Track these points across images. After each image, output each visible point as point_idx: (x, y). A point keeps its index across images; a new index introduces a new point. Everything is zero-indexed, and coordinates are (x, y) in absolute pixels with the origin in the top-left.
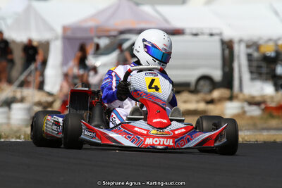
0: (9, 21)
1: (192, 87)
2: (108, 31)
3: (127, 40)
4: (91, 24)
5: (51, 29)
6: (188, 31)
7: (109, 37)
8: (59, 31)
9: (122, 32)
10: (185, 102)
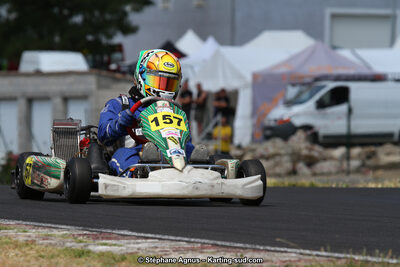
0: (197, 69)
1: (396, 138)
2: (302, 77)
3: (323, 87)
4: (283, 70)
5: (241, 77)
6: (390, 77)
7: (303, 84)
8: (249, 78)
9: (317, 79)
10: (388, 154)
